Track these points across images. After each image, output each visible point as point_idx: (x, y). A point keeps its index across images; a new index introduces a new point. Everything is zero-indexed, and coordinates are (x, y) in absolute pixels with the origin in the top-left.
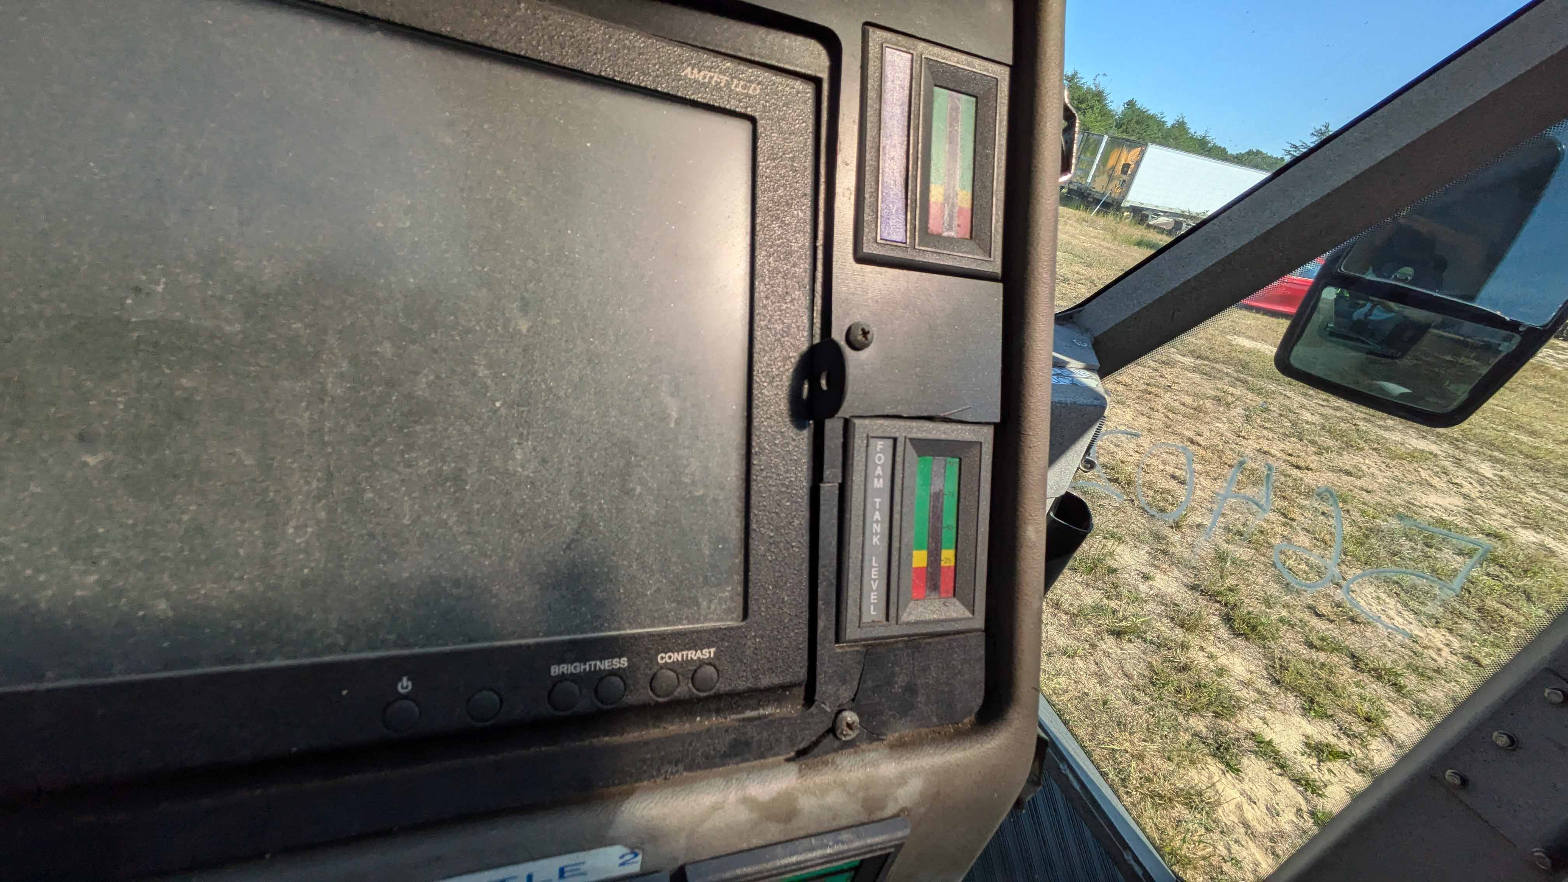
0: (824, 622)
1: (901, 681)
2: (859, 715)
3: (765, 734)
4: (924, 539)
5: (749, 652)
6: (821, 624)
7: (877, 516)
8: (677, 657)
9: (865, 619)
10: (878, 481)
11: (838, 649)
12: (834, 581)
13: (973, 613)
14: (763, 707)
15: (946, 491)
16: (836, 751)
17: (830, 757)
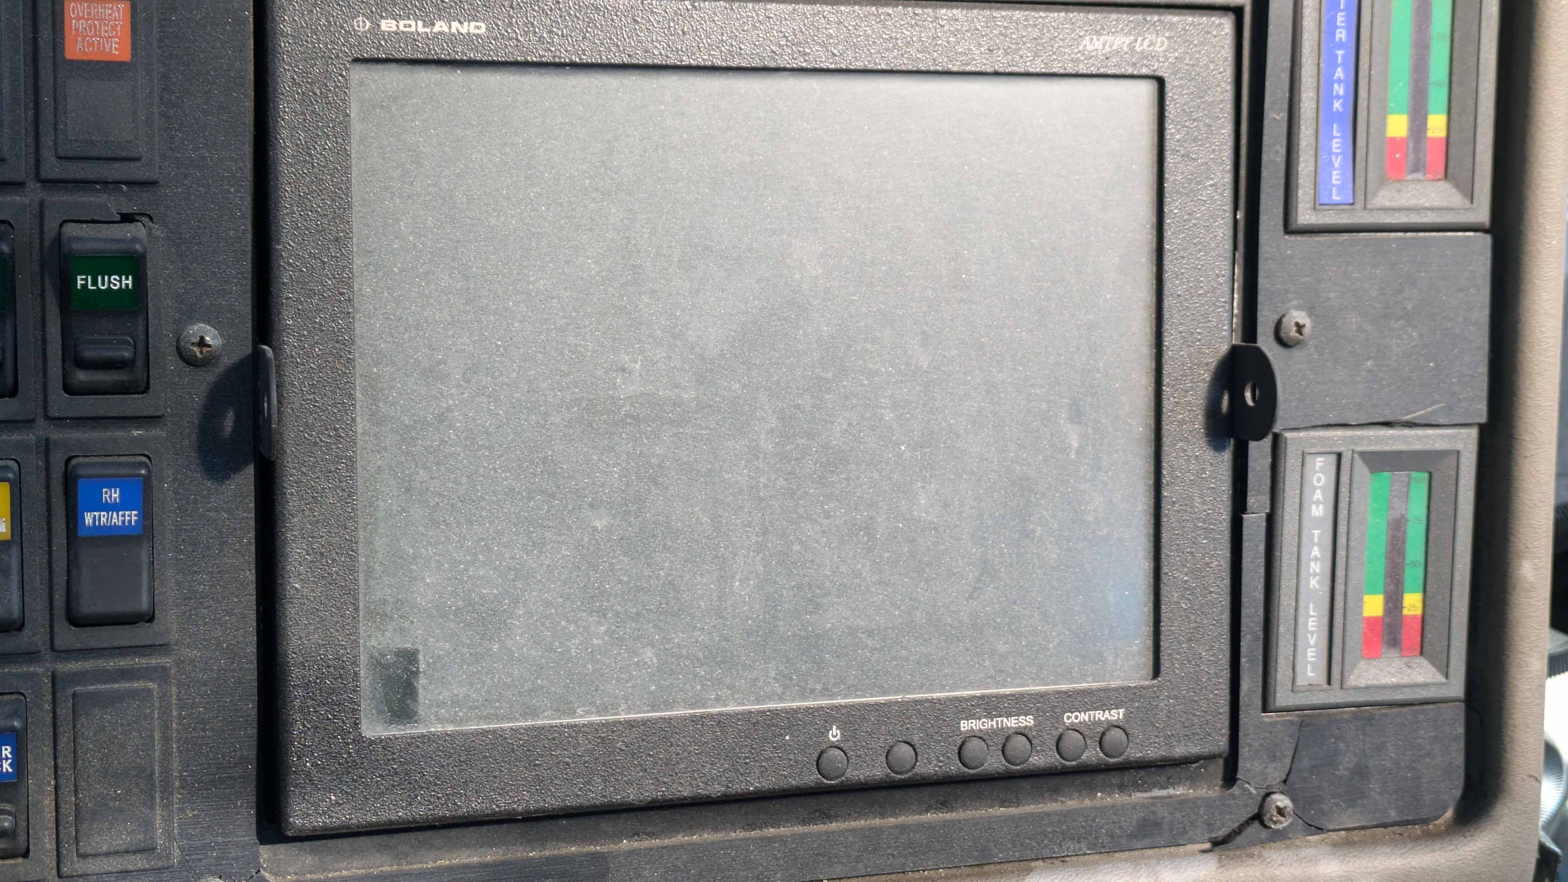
0: (1250, 684)
1: (1347, 762)
2: (1293, 800)
3: (1178, 815)
4: (1380, 581)
5: (1162, 715)
6: (1245, 686)
7: (1316, 552)
8: (1083, 717)
9: (1301, 682)
10: (1318, 507)
11: (1269, 717)
12: (1261, 634)
13: (1447, 676)
14: (1173, 785)
15: (1410, 516)
16: (1262, 842)
17: (1256, 850)
